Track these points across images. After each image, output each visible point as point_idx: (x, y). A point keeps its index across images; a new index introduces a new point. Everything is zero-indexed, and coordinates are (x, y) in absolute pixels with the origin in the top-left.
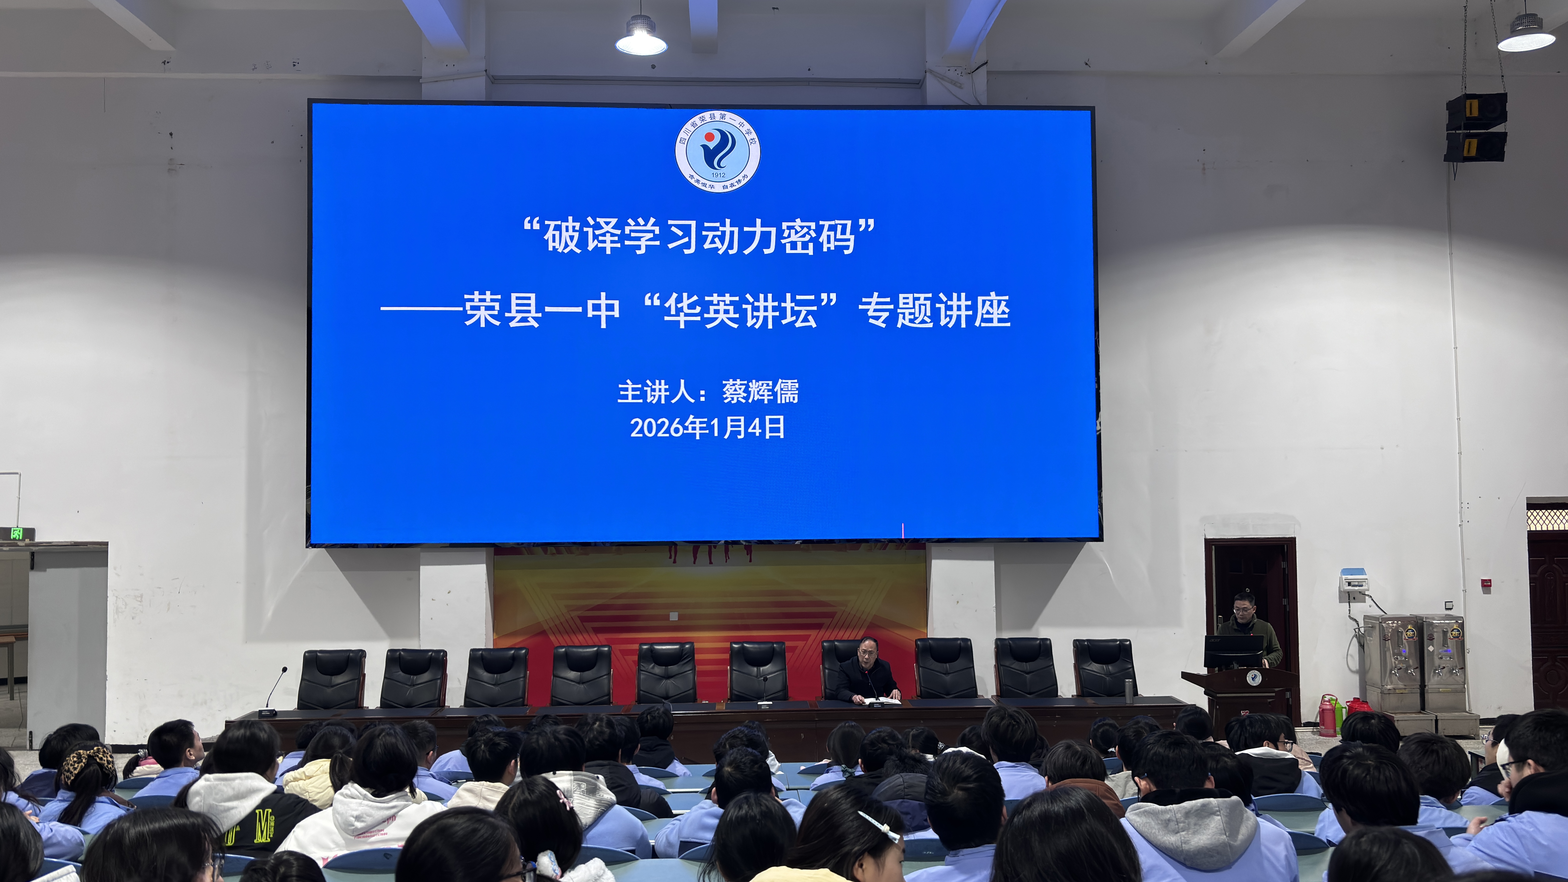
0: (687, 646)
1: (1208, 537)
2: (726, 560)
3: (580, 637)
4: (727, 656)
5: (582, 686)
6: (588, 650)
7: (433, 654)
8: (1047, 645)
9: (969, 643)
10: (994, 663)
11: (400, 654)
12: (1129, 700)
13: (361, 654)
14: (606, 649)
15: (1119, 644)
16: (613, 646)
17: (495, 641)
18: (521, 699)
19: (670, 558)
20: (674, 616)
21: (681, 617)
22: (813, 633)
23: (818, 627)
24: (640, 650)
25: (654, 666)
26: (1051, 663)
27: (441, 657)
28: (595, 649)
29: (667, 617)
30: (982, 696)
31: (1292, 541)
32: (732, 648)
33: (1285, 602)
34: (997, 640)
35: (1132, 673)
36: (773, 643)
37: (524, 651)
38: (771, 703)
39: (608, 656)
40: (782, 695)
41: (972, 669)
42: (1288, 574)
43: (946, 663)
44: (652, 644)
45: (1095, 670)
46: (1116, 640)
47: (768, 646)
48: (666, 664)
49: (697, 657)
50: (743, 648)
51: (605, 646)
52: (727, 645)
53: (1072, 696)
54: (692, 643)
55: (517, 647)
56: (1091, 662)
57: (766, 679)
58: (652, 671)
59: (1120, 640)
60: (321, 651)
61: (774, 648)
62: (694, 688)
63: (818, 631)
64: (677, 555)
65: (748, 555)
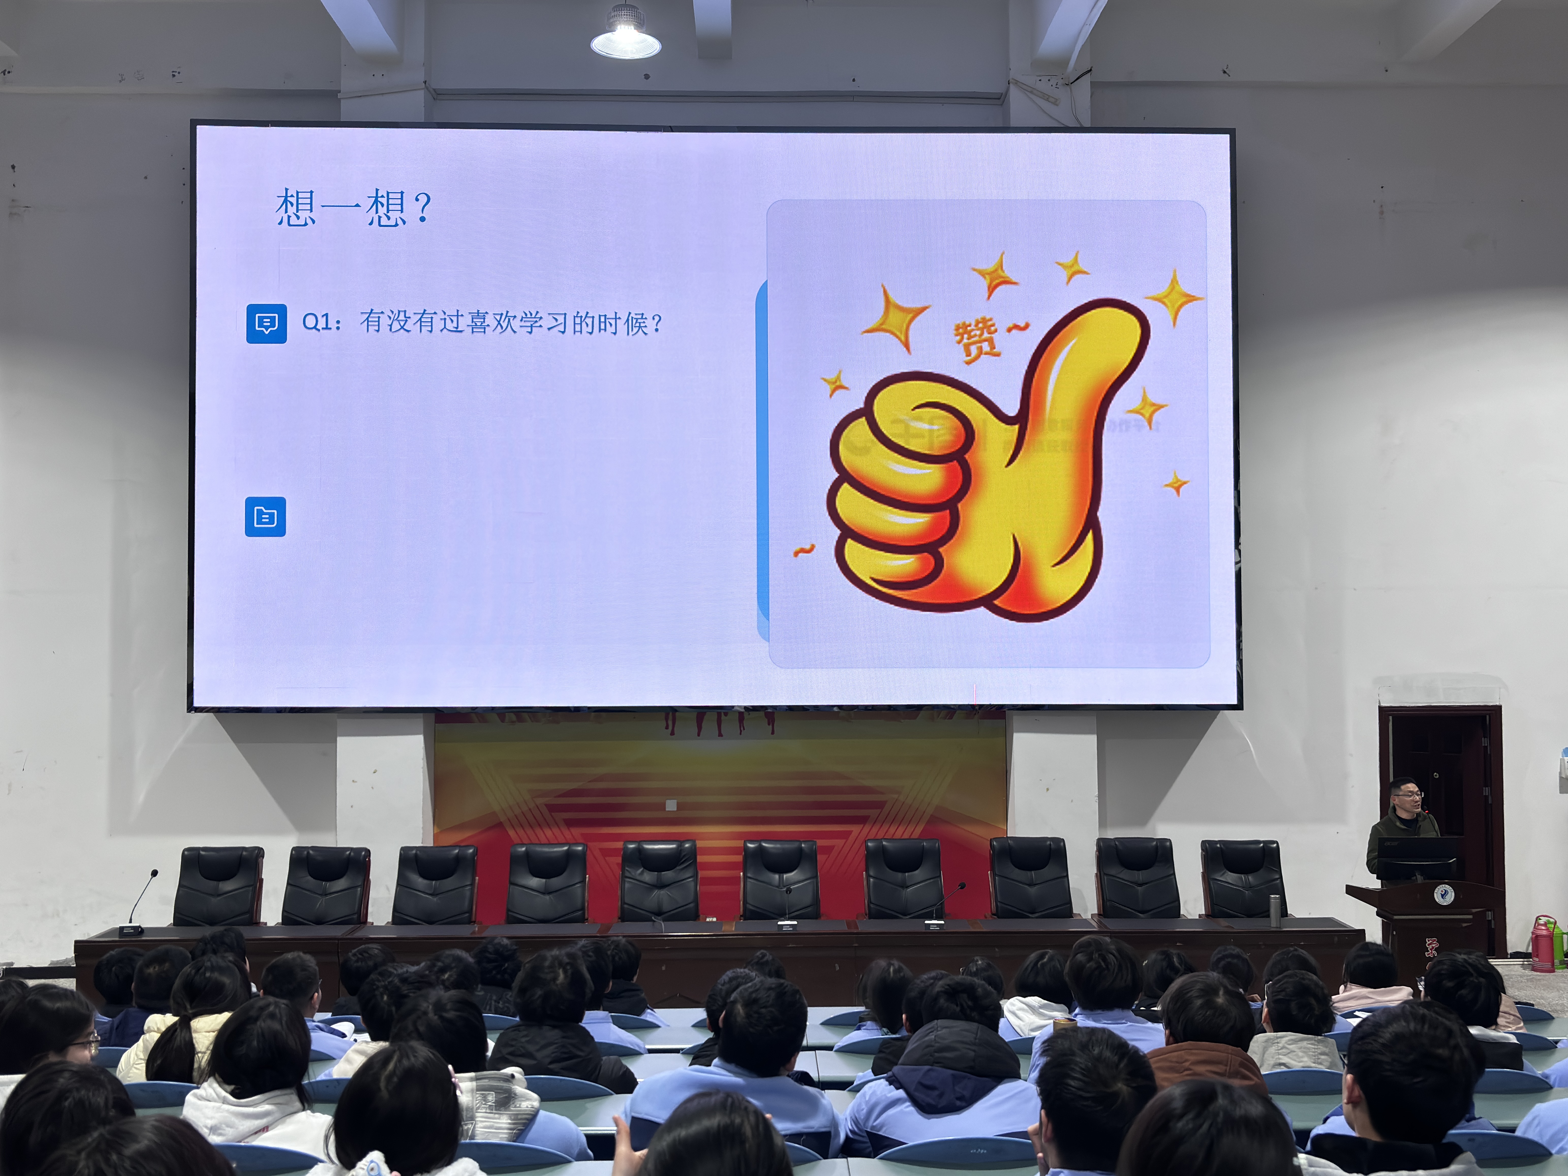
0: (687, 845)
1: (1383, 705)
2: (741, 731)
3: (549, 833)
4: (739, 858)
5: (547, 897)
6: (555, 850)
7: (352, 854)
8: (1165, 847)
9: (1062, 844)
10: (1095, 870)
11: (308, 853)
12: (1274, 922)
13: (258, 853)
14: (580, 848)
15: (1263, 846)
16: (589, 844)
17: (436, 837)
18: (467, 915)
19: (667, 728)
20: (671, 805)
21: (680, 806)
22: (855, 829)
23: (862, 820)
24: (625, 849)
25: (642, 872)
26: (1172, 872)
27: (361, 858)
28: (566, 848)
29: (663, 806)
30: (1079, 915)
31: (1497, 710)
32: (745, 849)
33: (1486, 791)
34: (1099, 840)
35: (1280, 885)
36: (801, 842)
37: (471, 851)
38: (795, 923)
39: (582, 857)
40: (811, 912)
41: (1066, 879)
42: (1490, 755)
43: (1031, 870)
44: (640, 842)
45: (1231, 882)
46: (1258, 842)
47: (794, 845)
48: (659, 869)
49: (700, 859)
50: (761, 847)
51: (578, 844)
52: (739, 843)
53: (1200, 916)
54: (693, 841)
55: (462, 844)
56: (1225, 870)
57: (789, 891)
58: (638, 878)
59: (1264, 842)
60: (205, 849)
61: (801, 849)
62: (696, 901)
63: (862, 826)
64: (676, 725)
65: (769, 724)
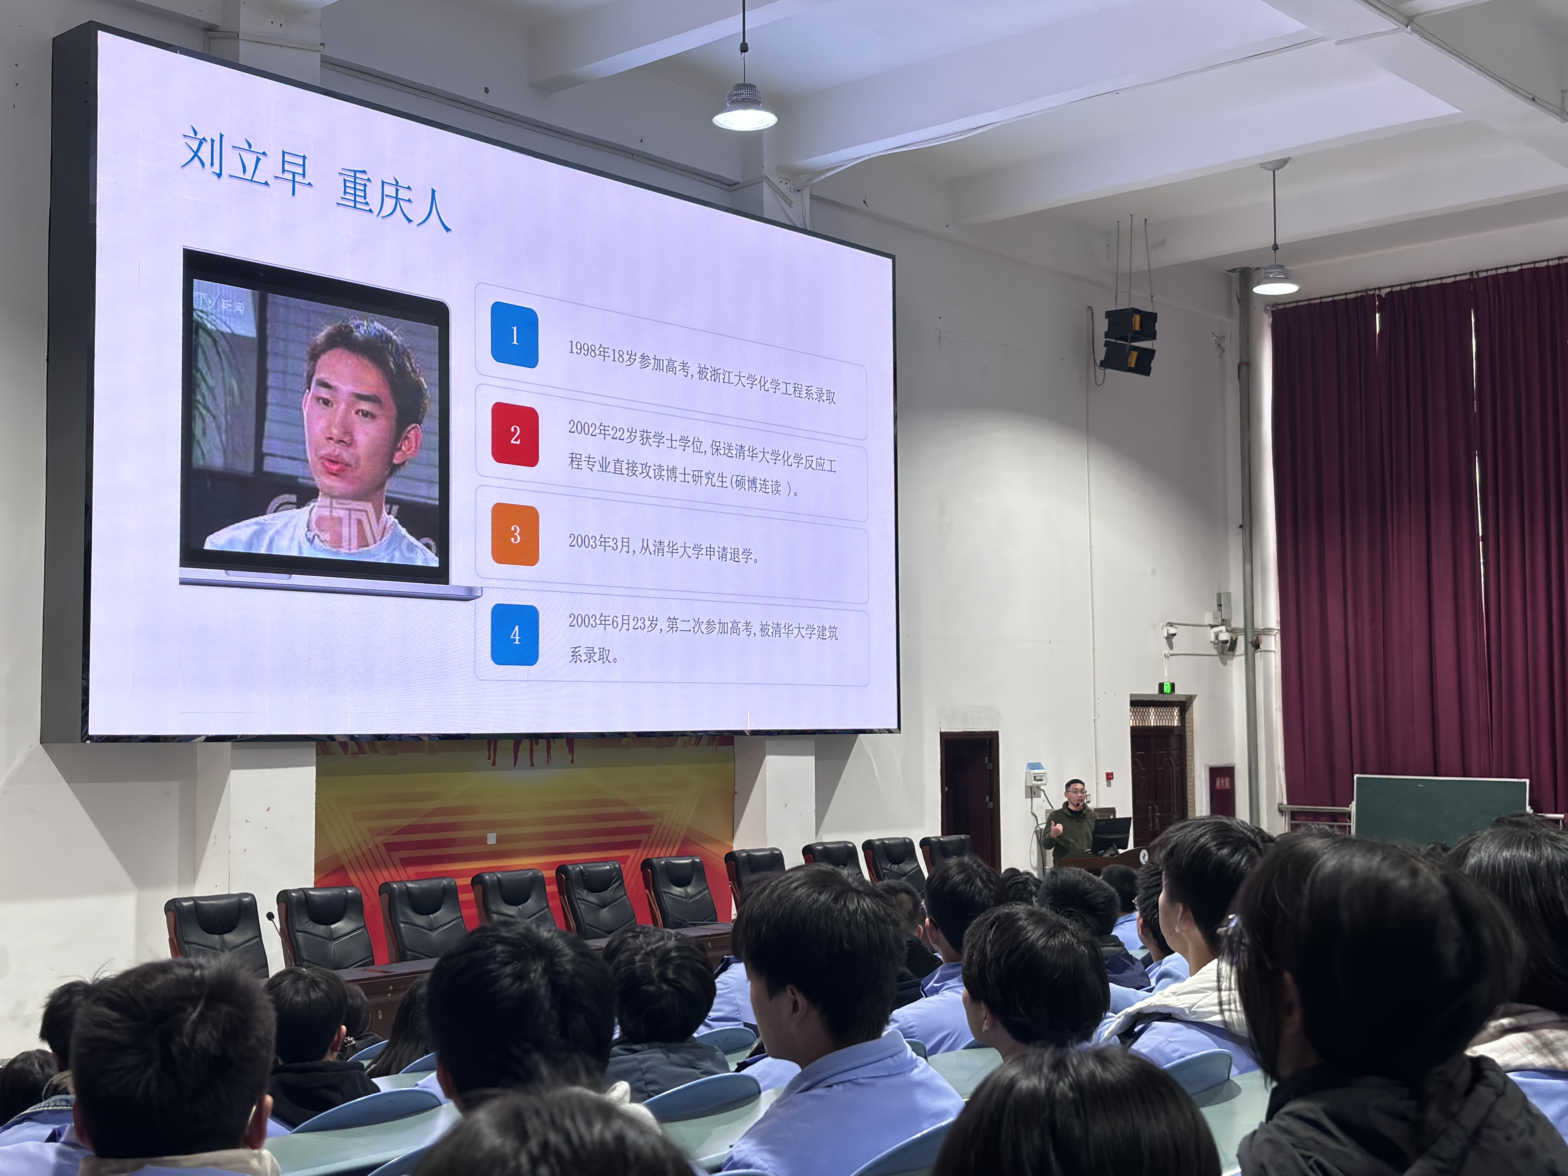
1: (942, 731)
2: (548, 760)
17: (316, 878)
19: (489, 759)
20: (492, 839)
21: (499, 840)
22: (631, 853)
23: (635, 845)
29: (484, 840)
31: (996, 735)
63: (636, 850)
64: (497, 754)
65: (570, 754)
